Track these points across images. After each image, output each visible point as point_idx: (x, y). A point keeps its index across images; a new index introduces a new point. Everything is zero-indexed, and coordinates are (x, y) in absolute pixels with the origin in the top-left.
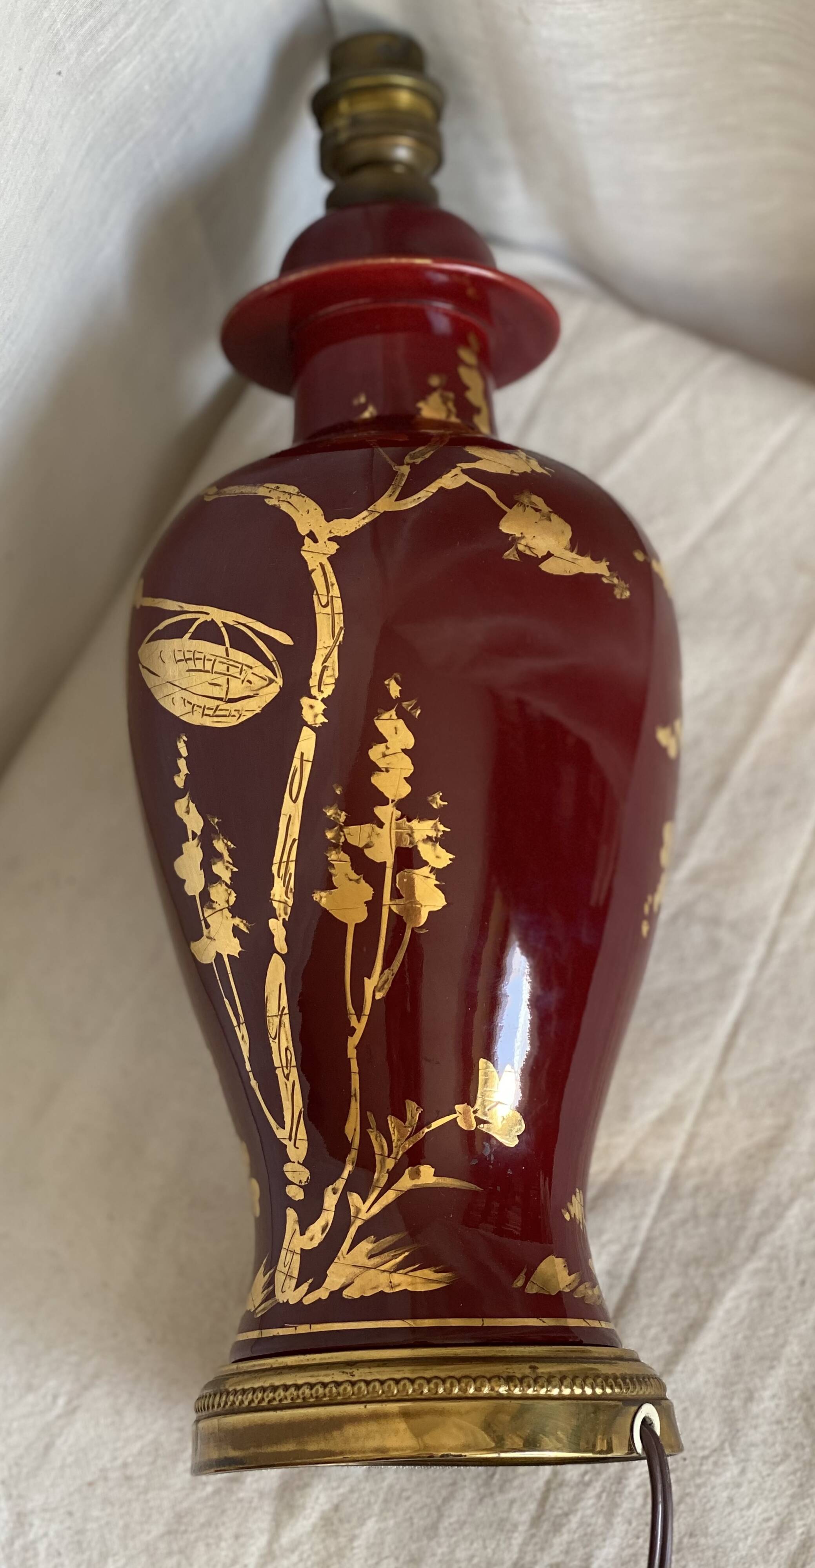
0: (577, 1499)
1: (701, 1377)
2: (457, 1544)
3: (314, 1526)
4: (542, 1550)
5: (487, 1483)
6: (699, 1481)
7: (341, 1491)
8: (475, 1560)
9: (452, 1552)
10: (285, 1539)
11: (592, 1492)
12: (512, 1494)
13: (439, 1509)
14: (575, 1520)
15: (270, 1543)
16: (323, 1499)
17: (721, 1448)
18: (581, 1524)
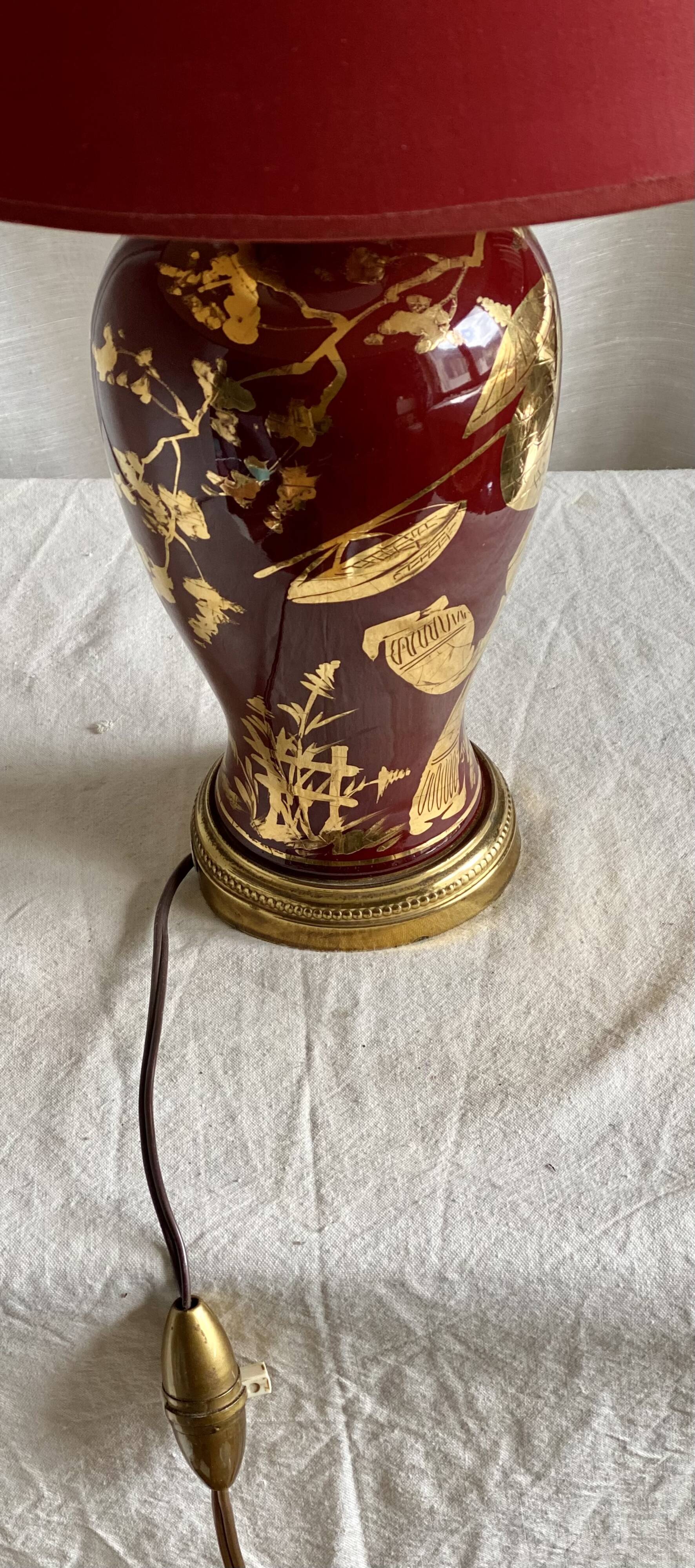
8: (278, 1032)
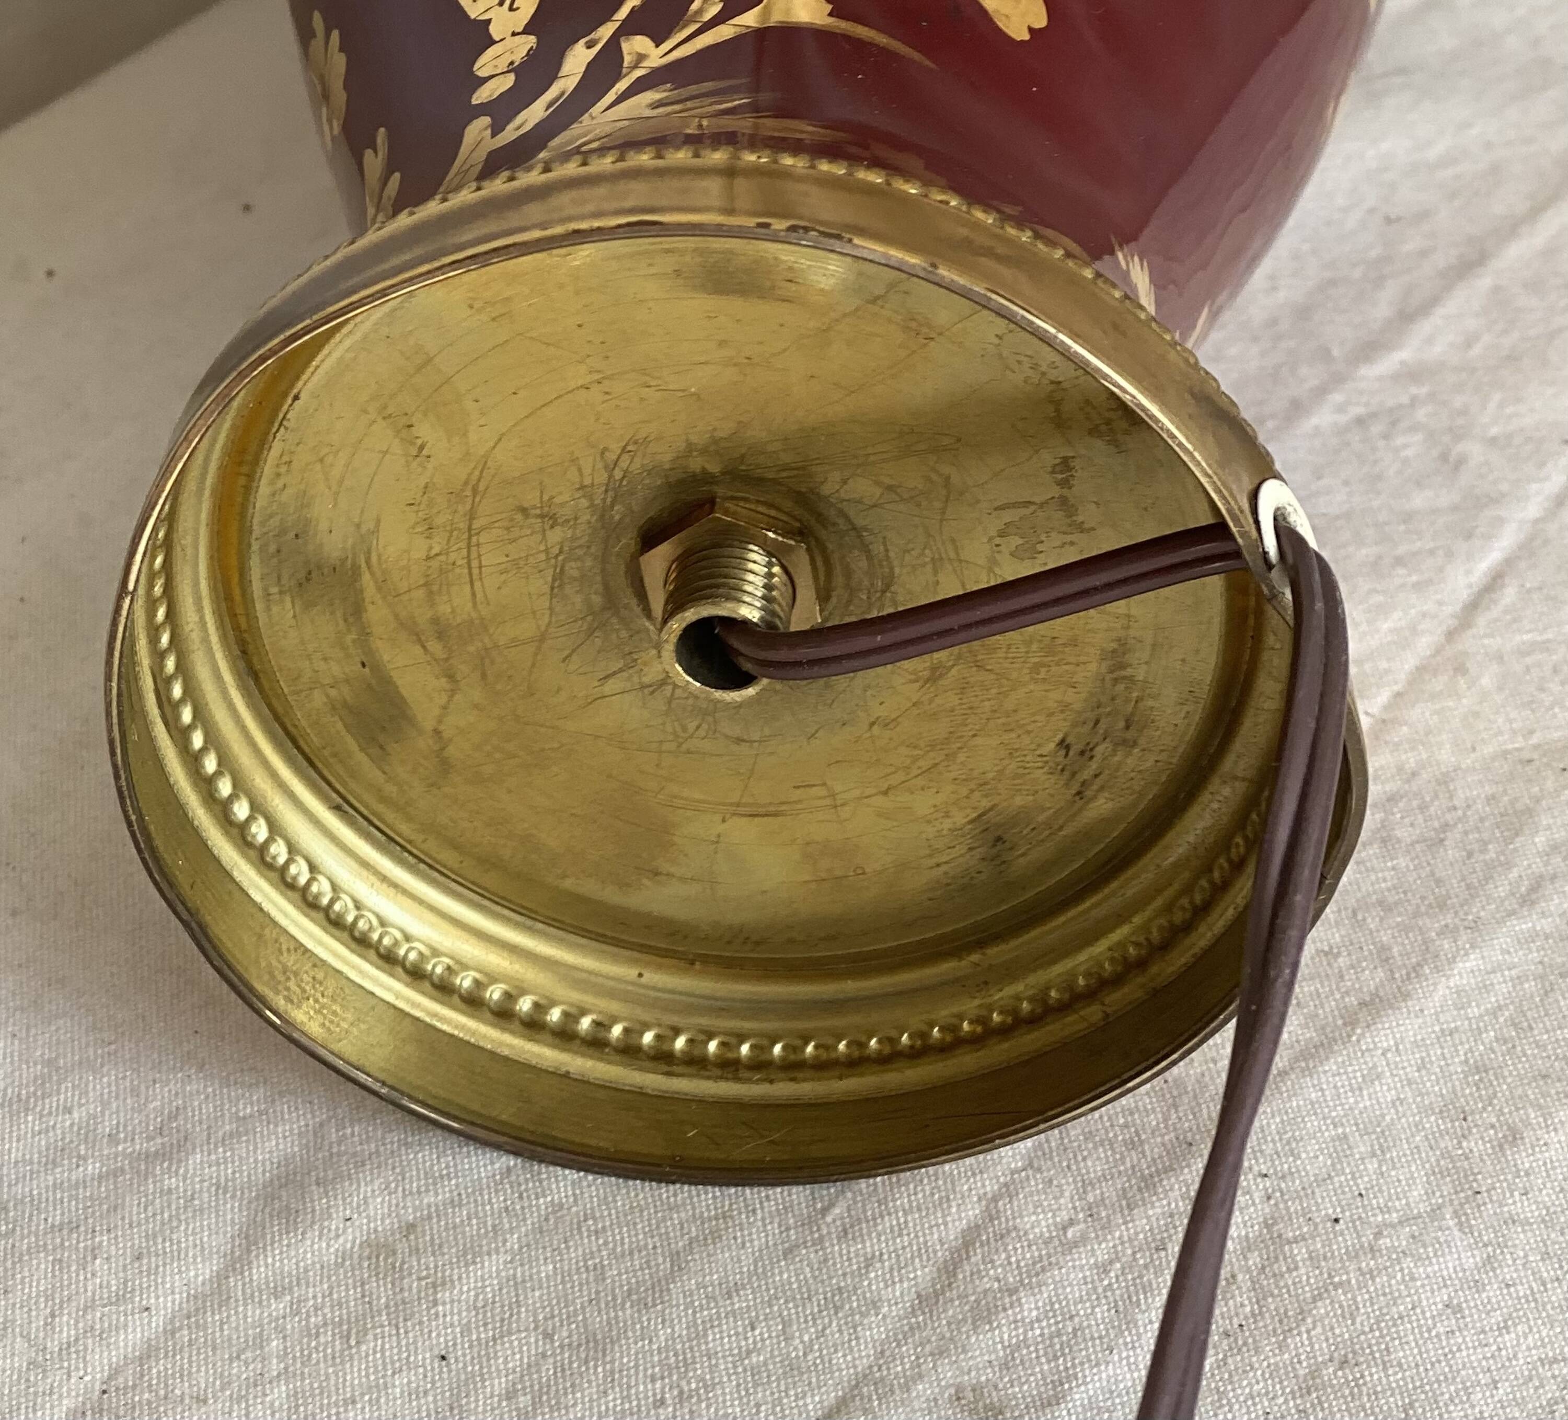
0: (1040, 1268)
1: (1385, 1092)
2: (710, 1324)
3: (344, 1255)
4: (941, 1353)
5: (810, 1222)
6: (1368, 1263)
7: (430, 1199)
9: (701, 1336)
10: (260, 1272)
11: (1082, 1258)
12: (869, 1246)
13: (675, 1257)
14: (1030, 1306)
15: (221, 1277)
16: (378, 1206)
17: (1435, 1212)
18: (1049, 1311)
